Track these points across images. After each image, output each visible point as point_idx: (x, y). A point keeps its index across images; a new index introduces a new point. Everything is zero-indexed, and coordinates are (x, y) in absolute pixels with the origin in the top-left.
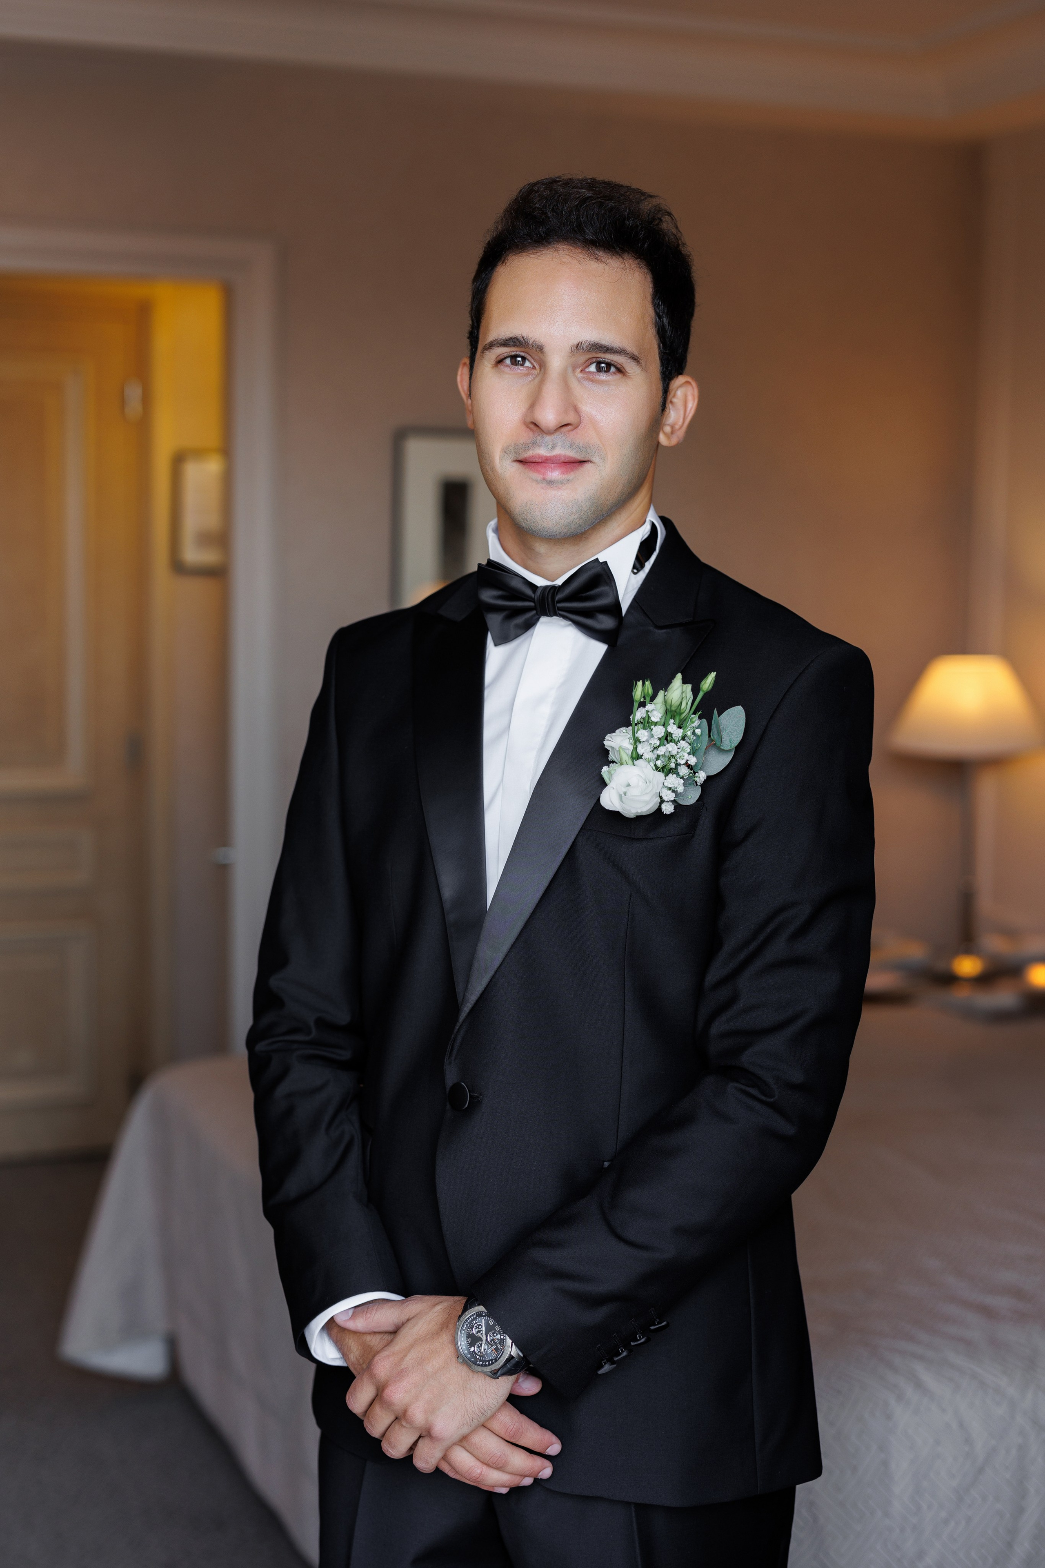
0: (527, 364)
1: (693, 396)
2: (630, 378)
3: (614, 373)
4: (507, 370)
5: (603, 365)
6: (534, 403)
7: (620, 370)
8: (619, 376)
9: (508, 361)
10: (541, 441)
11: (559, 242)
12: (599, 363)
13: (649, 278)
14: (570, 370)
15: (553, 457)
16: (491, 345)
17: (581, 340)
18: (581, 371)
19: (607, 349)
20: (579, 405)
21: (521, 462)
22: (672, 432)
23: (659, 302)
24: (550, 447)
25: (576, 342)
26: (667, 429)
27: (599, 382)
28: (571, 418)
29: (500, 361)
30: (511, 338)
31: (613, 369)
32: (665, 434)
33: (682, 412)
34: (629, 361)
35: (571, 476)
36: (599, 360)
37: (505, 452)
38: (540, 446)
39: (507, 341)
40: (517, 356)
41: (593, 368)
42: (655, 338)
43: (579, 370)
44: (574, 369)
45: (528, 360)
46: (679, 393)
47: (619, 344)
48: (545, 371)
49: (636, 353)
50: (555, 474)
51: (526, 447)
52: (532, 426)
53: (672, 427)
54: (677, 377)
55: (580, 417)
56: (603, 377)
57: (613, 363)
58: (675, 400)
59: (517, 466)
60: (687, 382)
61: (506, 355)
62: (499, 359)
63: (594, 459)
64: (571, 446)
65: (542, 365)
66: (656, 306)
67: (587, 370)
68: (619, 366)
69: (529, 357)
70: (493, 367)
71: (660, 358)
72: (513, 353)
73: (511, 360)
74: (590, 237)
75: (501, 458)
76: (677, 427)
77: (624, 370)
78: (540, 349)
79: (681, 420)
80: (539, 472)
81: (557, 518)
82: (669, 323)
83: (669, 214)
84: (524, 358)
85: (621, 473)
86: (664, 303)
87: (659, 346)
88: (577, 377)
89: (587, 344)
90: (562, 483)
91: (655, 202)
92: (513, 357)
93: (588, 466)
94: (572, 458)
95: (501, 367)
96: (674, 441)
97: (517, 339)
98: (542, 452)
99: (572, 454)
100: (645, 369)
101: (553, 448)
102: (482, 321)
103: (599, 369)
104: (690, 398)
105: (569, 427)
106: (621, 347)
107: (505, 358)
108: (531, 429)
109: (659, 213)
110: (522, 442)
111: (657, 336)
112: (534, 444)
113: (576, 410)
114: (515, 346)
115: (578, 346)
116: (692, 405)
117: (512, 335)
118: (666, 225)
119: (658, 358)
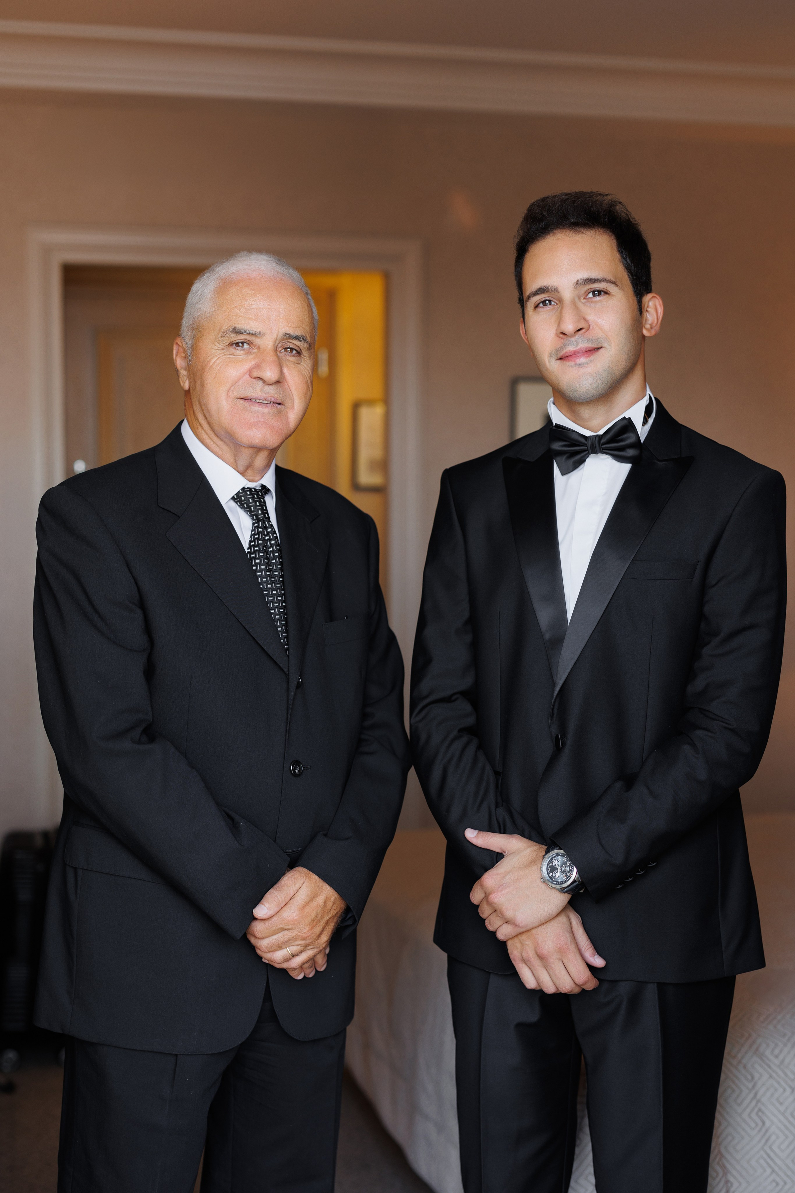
0: (553, 303)
1: (660, 305)
2: (614, 295)
3: (603, 295)
4: (541, 309)
5: (596, 292)
6: (560, 321)
7: (606, 293)
8: (606, 296)
9: (541, 305)
10: (569, 343)
11: (554, 229)
12: (593, 292)
13: (613, 237)
14: (577, 299)
15: (578, 349)
16: (529, 297)
17: (578, 279)
18: (584, 299)
19: (594, 281)
20: (586, 317)
21: (560, 359)
22: (651, 328)
23: (622, 250)
24: (575, 344)
25: (575, 281)
26: (648, 326)
27: (596, 302)
28: (582, 324)
29: (537, 306)
30: (538, 289)
31: (602, 293)
32: (646, 329)
33: (655, 316)
34: (610, 285)
35: (592, 358)
36: (592, 290)
37: (550, 356)
38: (569, 346)
39: (536, 291)
40: (545, 301)
41: (591, 295)
42: (624, 270)
43: (582, 298)
44: (579, 298)
45: (553, 301)
46: (651, 304)
47: (601, 276)
48: (562, 304)
49: (613, 280)
50: (582, 360)
51: (561, 349)
52: (562, 336)
53: (651, 325)
54: (647, 295)
55: (589, 323)
56: (597, 298)
57: (601, 289)
58: (649, 309)
59: (559, 362)
60: (653, 297)
61: (539, 302)
62: (535, 305)
63: (604, 345)
64: (588, 341)
65: (560, 301)
66: (621, 253)
67: (587, 297)
68: (605, 290)
69: (553, 299)
70: (534, 311)
71: (631, 283)
72: (543, 300)
73: (543, 304)
74: (572, 220)
75: (549, 360)
76: (654, 325)
77: (609, 292)
78: (556, 290)
79: (656, 320)
80: (571, 361)
81: (588, 385)
82: (631, 261)
83: (620, 203)
84: (550, 301)
85: (622, 352)
86: (625, 250)
87: (629, 276)
88: (582, 302)
89: (582, 280)
90: (587, 363)
91: (609, 198)
92: (544, 302)
93: (601, 350)
94: (590, 347)
95: (538, 309)
96: (653, 332)
97: (542, 288)
98: (571, 348)
99: (590, 345)
100: (622, 289)
101: (577, 344)
102: (523, 288)
103: (594, 295)
104: (658, 307)
105: (583, 331)
106: (603, 277)
107: (539, 304)
108: (562, 338)
109: (613, 204)
110: (558, 347)
111: (626, 269)
112: (565, 345)
113: (585, 319)
114: (542, 293)
115: (577, 283)
116: (660, 310)
117: (538, 287)
118: (618, 208)
119: (630, 283)
